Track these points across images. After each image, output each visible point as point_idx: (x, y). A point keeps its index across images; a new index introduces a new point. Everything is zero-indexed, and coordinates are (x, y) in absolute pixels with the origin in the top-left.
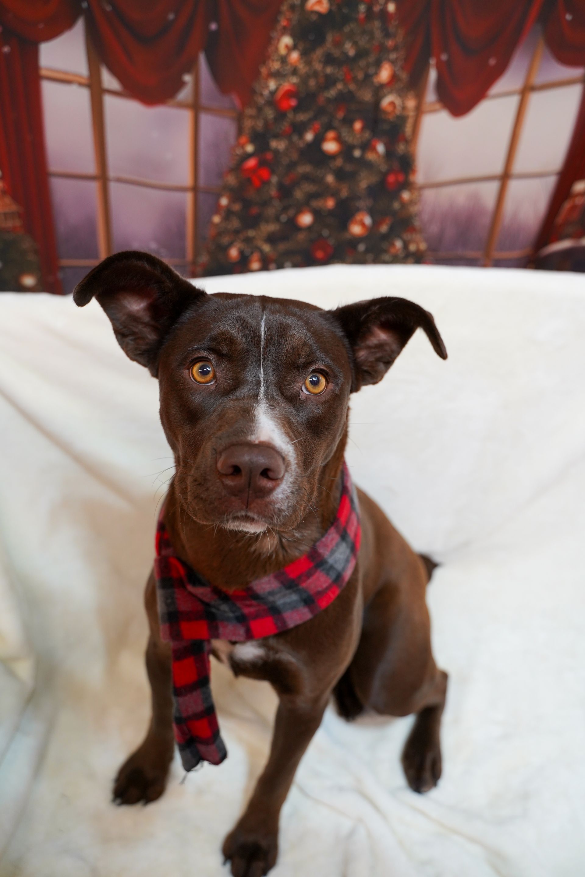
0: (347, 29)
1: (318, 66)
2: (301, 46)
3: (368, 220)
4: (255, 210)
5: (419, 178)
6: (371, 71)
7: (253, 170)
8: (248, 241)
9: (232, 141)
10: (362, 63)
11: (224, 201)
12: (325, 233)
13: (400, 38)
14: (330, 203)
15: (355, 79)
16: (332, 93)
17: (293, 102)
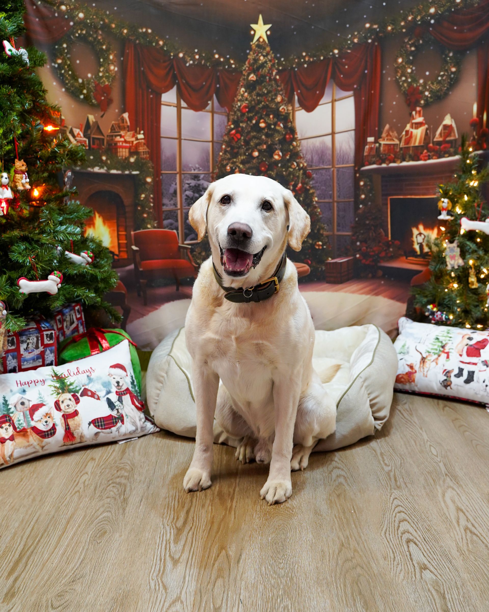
0: (263, 84)
1: (255, 97)
2: (248, 91)
3: (281, 154)
4: (236, 150)
5: (299, 136)
6: (274, 97)
7: (234, 134)
8: (234, 163)
9: (226, 124)
10: (270, 95)
11: (224, 147)
12: (264, 159)
13: (282, 87)
14: (265, 147)
15: (268, 101)
16: (261, 106)
17: (247, 110)
